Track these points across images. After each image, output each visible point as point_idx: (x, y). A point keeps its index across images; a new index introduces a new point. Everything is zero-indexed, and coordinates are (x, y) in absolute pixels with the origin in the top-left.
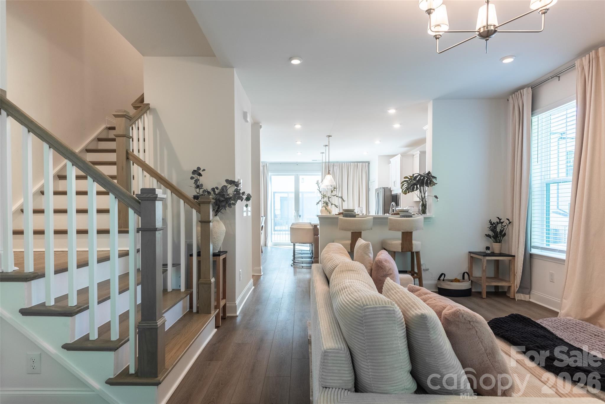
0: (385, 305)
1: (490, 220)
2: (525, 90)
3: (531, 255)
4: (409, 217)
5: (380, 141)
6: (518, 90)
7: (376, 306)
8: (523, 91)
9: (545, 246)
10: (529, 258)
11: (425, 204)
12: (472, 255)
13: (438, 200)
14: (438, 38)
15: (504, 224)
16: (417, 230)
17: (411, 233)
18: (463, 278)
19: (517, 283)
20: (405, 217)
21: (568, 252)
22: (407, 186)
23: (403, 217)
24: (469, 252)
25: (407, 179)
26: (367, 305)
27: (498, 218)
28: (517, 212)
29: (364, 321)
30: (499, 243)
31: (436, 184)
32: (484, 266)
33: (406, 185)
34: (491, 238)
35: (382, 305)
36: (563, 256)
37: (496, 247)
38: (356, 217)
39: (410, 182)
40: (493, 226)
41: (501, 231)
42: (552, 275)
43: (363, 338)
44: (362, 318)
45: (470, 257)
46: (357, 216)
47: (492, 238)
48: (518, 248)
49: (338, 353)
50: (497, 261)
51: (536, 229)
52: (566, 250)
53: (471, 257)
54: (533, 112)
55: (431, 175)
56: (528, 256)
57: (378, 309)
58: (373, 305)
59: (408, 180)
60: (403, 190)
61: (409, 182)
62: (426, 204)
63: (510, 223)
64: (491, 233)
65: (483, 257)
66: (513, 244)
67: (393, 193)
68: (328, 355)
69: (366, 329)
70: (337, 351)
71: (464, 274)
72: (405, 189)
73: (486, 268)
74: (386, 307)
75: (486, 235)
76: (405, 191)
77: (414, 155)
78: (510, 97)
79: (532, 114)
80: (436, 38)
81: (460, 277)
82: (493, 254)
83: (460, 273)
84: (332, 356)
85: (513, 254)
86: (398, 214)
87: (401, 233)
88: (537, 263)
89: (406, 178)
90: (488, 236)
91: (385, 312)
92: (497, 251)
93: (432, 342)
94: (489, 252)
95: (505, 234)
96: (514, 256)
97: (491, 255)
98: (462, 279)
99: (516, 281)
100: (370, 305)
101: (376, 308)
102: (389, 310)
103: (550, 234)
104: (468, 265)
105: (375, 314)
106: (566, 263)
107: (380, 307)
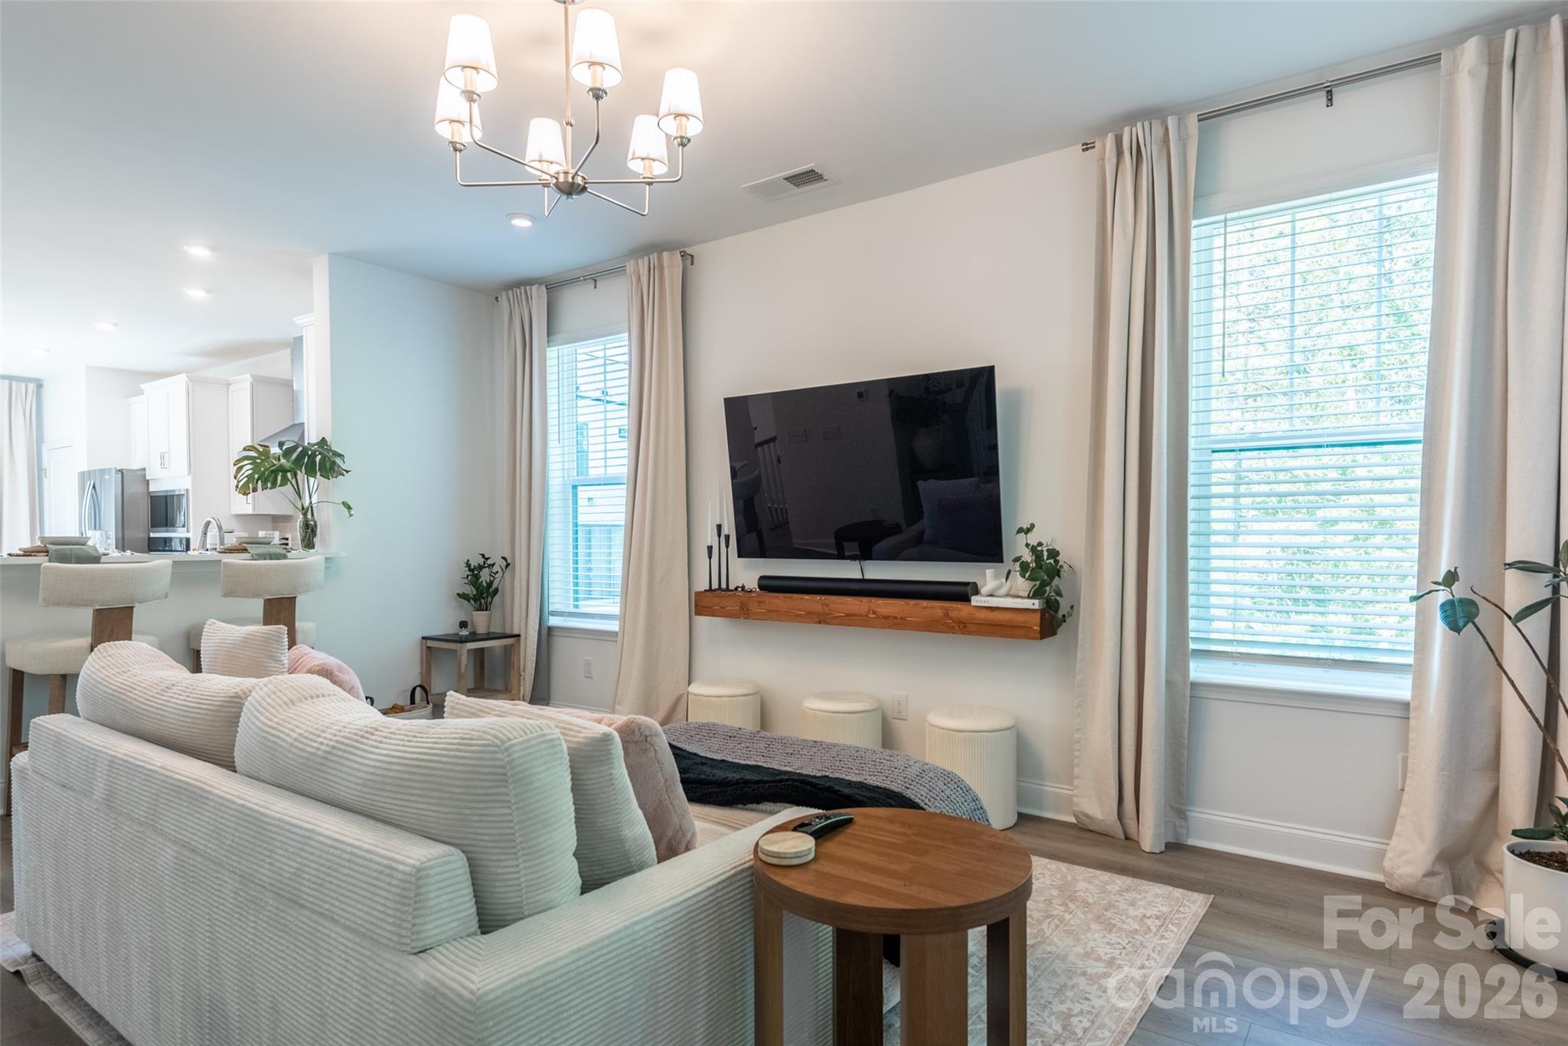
0: (541, 732)
1: (468, 561)
2: (534, 288)
3: (550, 629)
4: (279, 559)
5: (116, 325)
6: (520, 285)
7: (527, 737)
8: (531, 289)
9: (572, 609)
10: (547, 635)
11: (312, 523)
12: (430, 643)
13: (352, 512)
14: (460, 151)
15: (495, 569)
16: (308, 592)
17: (291, 601)
18: (413, 701)
19: (524, 690)
20: (265, 559)
21: (623, 618)
22: (250, 472)
23: (259, 559)
24: (423, 638)
25: (253, 454)
26: (509, 740)
27: (483, 556)
28: (524, 542)
29: (509, 774)
30: (486, 610)
31: (347, 472)
32: (463, 665)
33: (248, 469)
34: (469, 601)
35: (535, 734)
36: (614, 626)
37: (481, 621)
38: (102, 561)
39: (263, 461)
40: (474, 572)
41: (490, 584)
42: (588, 664)
43: (508, 811)
44: (505, 768)
45: (425, 648)
46: (103, 559)
47: (471, 601)
48: (527, 616)
49: (448, 863)
50: (482, 650)
51: (556, 577)
52: (618, 613)
53: (429, 648)
54: (551, 338)
55: (330, 447)
56: (544, 632)
57: (533, 742)
58: (521, 736)
59: (256, 455)
60: (239, 482)
61: (259, 461)
62: (315, 522)
63: (508, 565)
64: (470, 590)
65: (459, 645)
66: (516, 610)
67: (154, 488)
68: (428, 874)
69: (514, 788)
70: (446, 859)
71: (414, 690)
72: (246, 479)
73: (466, 670)
74: (544, 735)
75: (458, 594)
76: (246, 485)
77: (229, 384)
78: (504, 294)
79: (548, 342)
80: (456, 150)
81: (404, 701)
82: (474, 637)
83: (404, 691)
84: (436, 875)
85: (516, 632)
86: (245, 550)
87: (263, 601)
88: (560, 644)
89: (249, 450)
90: (463, 596)
91: (544, 746)
92: (481, 630)
93: (616, 782)
94: (464, 632)
95: (496, 591)
96: (519, 636)
97: (470, 638)
98: (409, 703)
99: (522, 688)
100: (515, 738)
101: (528, 740)
102: (552, 740)
103: (580, 584)
104: (422, 668)
105: (530, 754)
106: (619, 639)
107: (534, 738)
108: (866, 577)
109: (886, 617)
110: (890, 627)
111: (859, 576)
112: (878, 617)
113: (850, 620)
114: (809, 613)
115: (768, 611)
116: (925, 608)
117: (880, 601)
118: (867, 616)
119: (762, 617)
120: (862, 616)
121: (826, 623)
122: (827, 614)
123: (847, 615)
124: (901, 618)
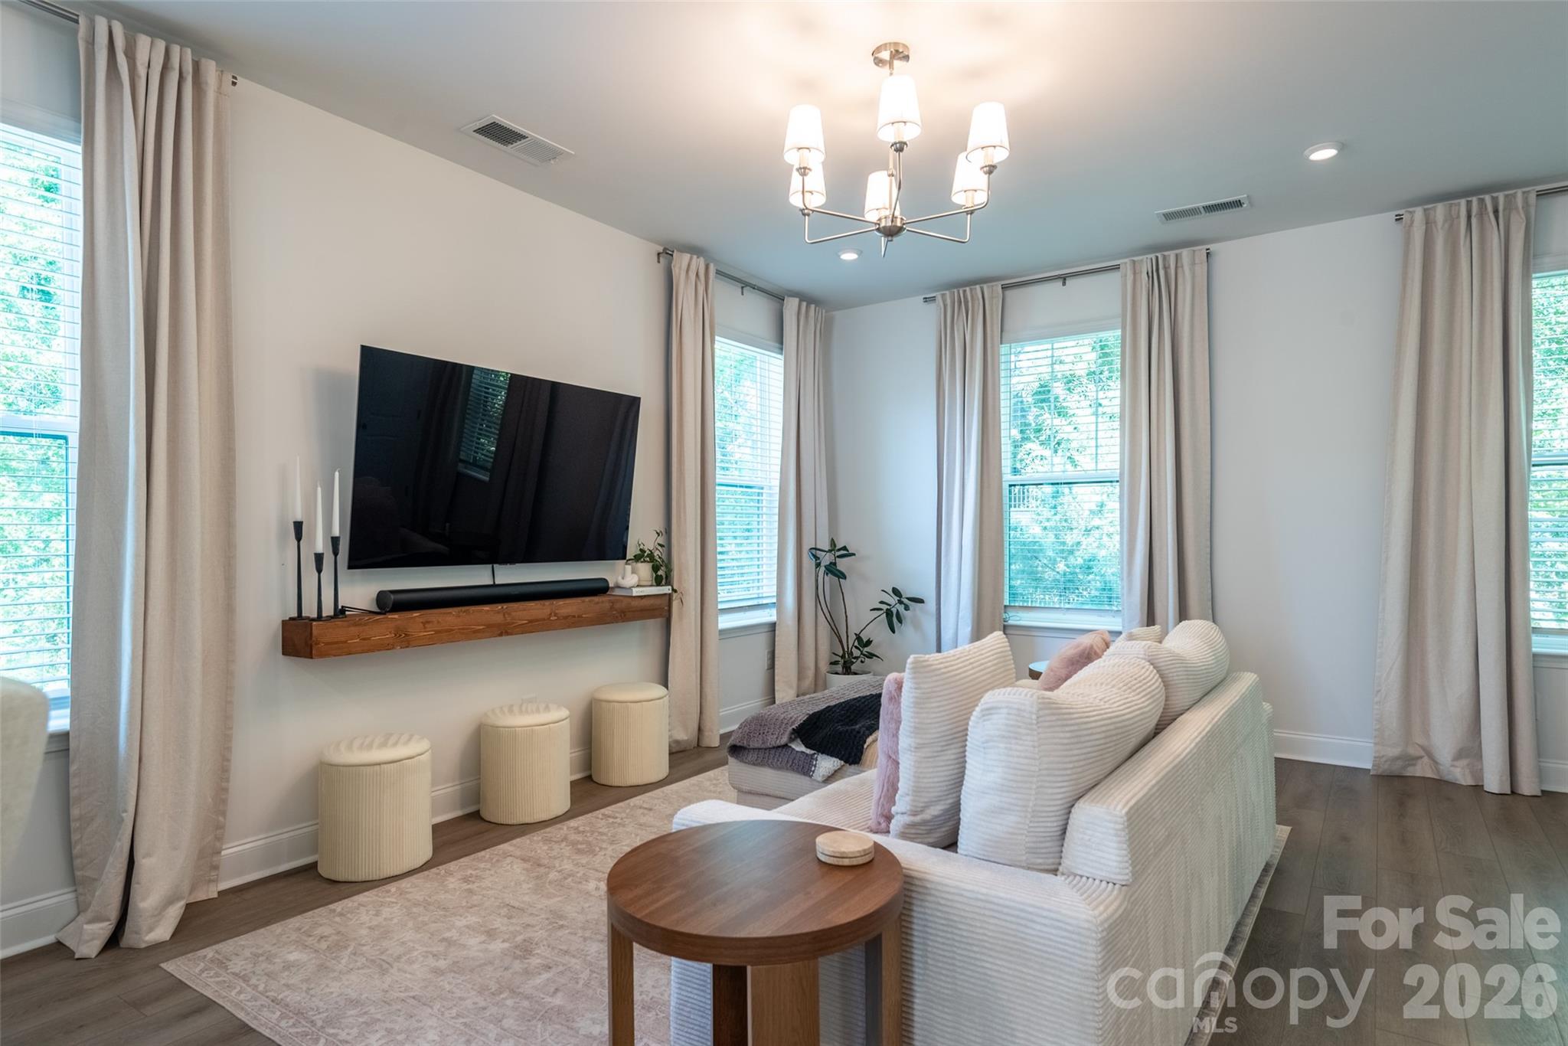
108: (497, 583)
109: (566, 618)
110: (569, 627)
111: (489, 582)
112: (558, 619)
113: (534, 626)
114: (489, 626)
115: (437, 632)
116: (598, 603)
117: (561, 602)
118: (549, 619)
119: (430, 642)
120: (544, 620)
121: (508, 634)
122: (509, 624)
123: (530, 621)
124: (579, 617)
